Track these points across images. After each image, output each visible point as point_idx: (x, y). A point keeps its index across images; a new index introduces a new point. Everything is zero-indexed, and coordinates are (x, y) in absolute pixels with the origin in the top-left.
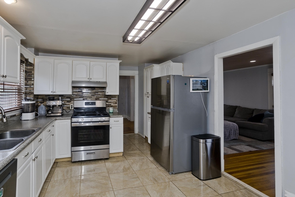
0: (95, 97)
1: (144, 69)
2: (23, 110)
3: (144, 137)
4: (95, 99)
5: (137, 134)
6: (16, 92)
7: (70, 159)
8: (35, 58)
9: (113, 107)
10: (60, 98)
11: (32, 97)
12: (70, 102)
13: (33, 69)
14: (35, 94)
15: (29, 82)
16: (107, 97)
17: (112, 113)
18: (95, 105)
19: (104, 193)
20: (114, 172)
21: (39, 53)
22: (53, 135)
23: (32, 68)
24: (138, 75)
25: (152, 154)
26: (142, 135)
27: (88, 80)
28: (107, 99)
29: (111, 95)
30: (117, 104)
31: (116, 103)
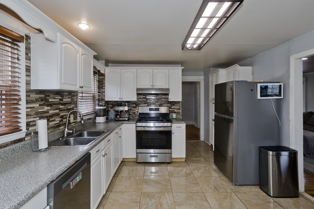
0: (159, 103)
1: (210, 75)
2: (97, 114)
3: (210, 145)
4: (158, 105)
5: (203, 141)
6: (91, 99)
7: (135, 160)
8: (106, 69)
9: (176, 114)
10: (127, 104)
11: (103, 103)
12: (136, 108)
13: (104, 79)
14: (106, 100)
15: (101, 90)
16: (170, 104)
17: (176, 119)
18: (159, 111)
19: (163, 193)
20: (174, 176)
21: (109, 64)
22: (120, 137)
23: (104, 77)
24: (203, 81)
25: (216, 163)
26: (208, 143)
27: (152, 87)
28: (170, 105)
29: (174, 101)
30: (180, 111)
31: (179, 109)
